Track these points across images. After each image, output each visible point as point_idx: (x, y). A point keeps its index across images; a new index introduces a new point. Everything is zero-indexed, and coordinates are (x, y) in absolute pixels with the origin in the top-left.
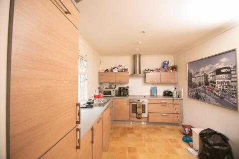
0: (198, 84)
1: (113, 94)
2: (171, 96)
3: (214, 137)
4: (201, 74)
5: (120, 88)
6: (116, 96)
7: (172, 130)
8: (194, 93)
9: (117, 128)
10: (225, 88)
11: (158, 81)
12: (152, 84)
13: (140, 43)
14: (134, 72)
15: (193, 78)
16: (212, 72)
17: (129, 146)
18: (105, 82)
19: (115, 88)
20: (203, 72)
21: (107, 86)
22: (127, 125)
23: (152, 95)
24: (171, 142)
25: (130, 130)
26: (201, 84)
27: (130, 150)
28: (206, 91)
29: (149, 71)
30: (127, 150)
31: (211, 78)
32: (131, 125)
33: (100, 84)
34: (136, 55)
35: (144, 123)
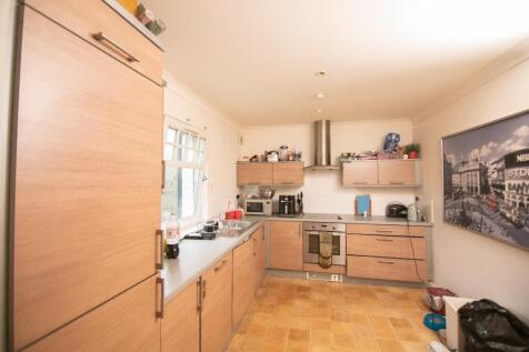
0: (465, 189)
1: (268, 209)
2: (405, 217)
3: (491, 321)
4: (473, 166)
5: (282, 197)
6: (274, 214)
7: (404, 298)
8: (457, 210)
9: (274, 285)
10: (525, 202)
11: (372, 182)
12: (359, 188)
13: (321, 96)
14: (316, 162)
15: (454, 176)
16: (497, 162)
17: (293, 326)
18: (250, 184)
19: (272, 195)
20: (477, 160)
21: (255, 191)
22: (298, 281)
23: (358, 215)
24: (394, 325)
25: (303, 291)
26: (472, 190)
27: (294, 335)
28: (484, 207)
29: (350, 159)
30: (287, 334)
31: (495, 176)
32: (307, 280)
33: (241, 187)
34: (321, 121)
35: (337, 279)
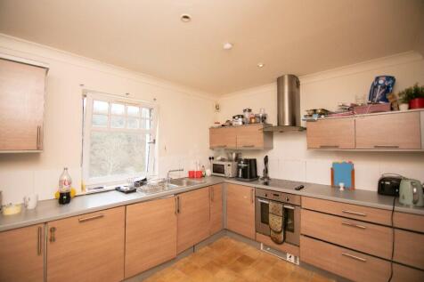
6: (234, 177)
9: (221, 247)
25: (242, 262)
29: (315, 117)
34: (283, 77)
35: (292, 260)
